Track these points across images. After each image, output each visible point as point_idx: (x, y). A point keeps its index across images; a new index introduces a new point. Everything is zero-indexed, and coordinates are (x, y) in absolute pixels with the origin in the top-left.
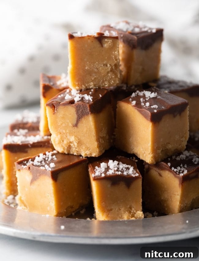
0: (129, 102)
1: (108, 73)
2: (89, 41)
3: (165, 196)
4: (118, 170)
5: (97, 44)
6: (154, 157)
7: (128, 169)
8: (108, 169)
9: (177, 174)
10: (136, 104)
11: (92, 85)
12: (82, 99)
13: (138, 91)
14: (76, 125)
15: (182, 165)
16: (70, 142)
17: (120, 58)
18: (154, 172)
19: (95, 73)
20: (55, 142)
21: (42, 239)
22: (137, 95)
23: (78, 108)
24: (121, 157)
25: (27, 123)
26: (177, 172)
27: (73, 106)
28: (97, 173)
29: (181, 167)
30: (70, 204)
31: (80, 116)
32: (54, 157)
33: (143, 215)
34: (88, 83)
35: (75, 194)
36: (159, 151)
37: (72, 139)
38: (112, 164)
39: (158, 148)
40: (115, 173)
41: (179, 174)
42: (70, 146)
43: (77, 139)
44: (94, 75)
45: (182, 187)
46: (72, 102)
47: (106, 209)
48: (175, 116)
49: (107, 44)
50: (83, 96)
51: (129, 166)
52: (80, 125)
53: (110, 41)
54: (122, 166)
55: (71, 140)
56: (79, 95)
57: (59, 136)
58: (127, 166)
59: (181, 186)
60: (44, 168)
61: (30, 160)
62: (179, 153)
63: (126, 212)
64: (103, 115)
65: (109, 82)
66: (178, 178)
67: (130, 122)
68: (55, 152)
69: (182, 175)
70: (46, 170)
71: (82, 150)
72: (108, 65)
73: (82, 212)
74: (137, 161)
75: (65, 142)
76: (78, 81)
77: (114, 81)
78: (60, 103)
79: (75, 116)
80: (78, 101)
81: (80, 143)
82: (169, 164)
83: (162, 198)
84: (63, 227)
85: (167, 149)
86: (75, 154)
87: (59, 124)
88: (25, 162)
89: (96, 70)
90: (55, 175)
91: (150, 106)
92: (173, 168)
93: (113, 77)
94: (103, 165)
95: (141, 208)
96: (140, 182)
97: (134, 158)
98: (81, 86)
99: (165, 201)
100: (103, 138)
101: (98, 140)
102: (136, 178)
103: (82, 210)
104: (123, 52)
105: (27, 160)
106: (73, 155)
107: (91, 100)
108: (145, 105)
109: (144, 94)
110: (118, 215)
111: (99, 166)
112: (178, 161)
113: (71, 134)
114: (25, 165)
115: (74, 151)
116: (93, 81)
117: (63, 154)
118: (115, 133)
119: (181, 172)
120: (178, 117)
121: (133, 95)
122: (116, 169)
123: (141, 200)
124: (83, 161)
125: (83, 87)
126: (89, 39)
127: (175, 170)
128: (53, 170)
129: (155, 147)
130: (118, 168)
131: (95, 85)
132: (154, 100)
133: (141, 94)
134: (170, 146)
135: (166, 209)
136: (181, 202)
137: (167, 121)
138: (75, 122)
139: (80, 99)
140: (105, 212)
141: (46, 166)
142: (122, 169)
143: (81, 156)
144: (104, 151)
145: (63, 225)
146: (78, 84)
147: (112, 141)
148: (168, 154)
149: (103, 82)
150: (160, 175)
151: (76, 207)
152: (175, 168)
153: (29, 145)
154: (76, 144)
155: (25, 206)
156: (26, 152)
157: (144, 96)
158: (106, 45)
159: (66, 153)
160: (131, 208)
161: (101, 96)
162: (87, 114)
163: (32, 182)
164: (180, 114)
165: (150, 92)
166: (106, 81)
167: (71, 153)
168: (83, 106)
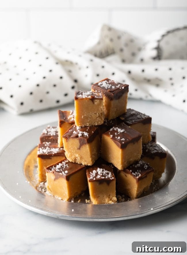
0: (109, 135)
1: (97, 118)
2: (86, 101)
3: (129, 187)
4: (102, 176)
5: (91, 102)
6: (123, 167)
7: (108, 174)
8: (97, 174)
9: (135, 176)
10: (113, 137)
11: (88, 124)
12: (83, 135)
13: (114, 127)
14: (79, 149)
15: (138, 171)
16: (76, 157)
17: (104, 105)
18: (123, 174)
19: (90, 118)
20: (67, 156)
21: (62, 218)
22: (113, 130)
23: (80, 140)
24: (104, 165)
26: (135, 175)
27: (77, 139)
28: (91, 178)
29: (137, 172)
30: (76, 191)
31: (82, 144)
32: (67, 165)
33: (117, 199)
34: (86, 123)
35: (79, 186)
36: (126, 163)
37: (77, 155)
38: (99, 170)
39: (125, 162)
40: (101, 178)
41: (136, 177)
42: (76, 159)
43: (80, 156)
44: (89, 119)
45: (138, 184)
46: (77, 136)
47: (96, 196)
48: (134, 143)
49: (97, 102)
50: (83, 132)
51: (109, 172)
52: (81, 148)
53: (98, 101)
54: (105, 172)
55: (76, 156)
56: (80, 132)
57: (70, 153)
58: (108, 172)
59: (137, 183)
60: (62, 174)
61: (53, 166)
62: (137, 162)
63: (107, 198)
64: (94, 143)
65: (98, 123)
66: (136, 179)
67: (109, 146)
68: (67, 161)
69: (138, 177)
70: (63, 175)
71: (82, 162)
72: (97, 114)
73: (83, 195)
74: (113, 167)
75: (73, 157)
76: (80, 122)
77: (100, 122)
78: (70, 136)
79: (79, 144)
80: (80, 136)
81: (81, 158)
82: (131, 171)
83: (127, 188)
84: (73, 210)
85: (130, 161)
86: (79, 163)
87: (70, 147)
88: (51, 168)
89: (90, 116)
90: (68, 178)
91: (121, 139)
92: (133, 173)
93: (100, 120)
94: (94, 171)
95: (115, 195)
96: (115, 182)
97: (112, 165)
98: (82, 125)
99: (129, 190)
100: (94, 154)
101: (91, 157)
102: (113, 180)
103: (82, 193)
104: (105, 101)
105: (52, 167)
106: (77, 163)
107: (88, 136)
108: (117, 138)
109: (117, 129)
110: (103, 199)
111: (92, 172)
112: (136, 168)
113: (76, 153)
114: (51, 170)
115: (78, 161)
116: (88, 122)
117: (72, 163)
118: (100, 151)
119: (137, 175)
120: (136, 144)
121: (111, 130)
122: (101, 174)
123: (115, 191)
124: (84, 168)
125: (83, 126)
126: (86, 100)
127: (134, 174)
128: (67, 175)
129: (123, 162)
130: (103, 174)
131: (90, 125)
132: (122, 135)
133: (115, 129)
134: (131, 159)
135: (129, 194)
136: (137, 191)
137: (130, 147)
138: (78, 147)
139: (82, 135)
140: (95, 198)
141: (63, 172)
142: (105, 174)
143: (82, 164)
144: (95, 162)
145: (73, 209)
146: (80, 124)
147: (99, 155)
148: (131, 163)
149: (94, 122)
150: (126, 176)
151: (79, 192)
152: (134, 173)
153: (52, 155)
154: (79, 159)
155: (51, 191)
156: (51, 159)
157: (117, 131)
158: (96, 103)
159: (74, 162)
160: (110, 195)
161: (93, 132)
162: (85, 144)
163: (55, 180)
164: (137, 142)
165: (120, 129)
166: (96, 122)
167: (77, 162)
168: (83, 140)
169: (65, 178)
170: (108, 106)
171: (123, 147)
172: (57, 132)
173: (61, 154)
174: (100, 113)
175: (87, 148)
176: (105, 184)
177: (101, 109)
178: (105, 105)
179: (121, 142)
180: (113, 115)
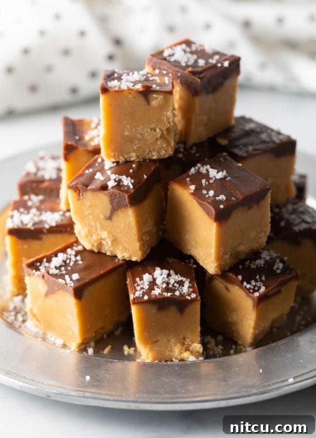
0: (185, 185)
1: (157, 140)
2: (130, 96)
3: (234, 317)
4: (167, 289)
5: (141, 100)
6: (220, 266)
7: (181, 283)
8: (153, 284)
9: (250, 292)
10: (196, 189)
11: (133, 157)
12: (119, 182)
13: (199, 165)
14: (110, 218)
15: (258, 277)
16: (101, 239)
18: (219, 284)
19: (139, 140)
20: (80, 235)
22: (198, 172)
23: (112, 197)
24: (172, 260)
25: (42, 181)
26: (250, 289)
27: (105, 194)
28: (138, 294)
29: (256, 281)
30: (100, 325)
31: (116, 207)
32: (79, 258)
33: (202, 349)
34: (128, 153)
35: (108, 311)
36: (227, 257)
37: (104, 235)
38: (160, 275)
39: (225, 253)
40: (162, 294)
41: (253, 293)
42: (101, 243)
43: (111, 236)
44: (137, 142)
45: (257, 311)
46: (104, 188)
47: (151, 340)
48: (250, 208)
49: (156, 100)
50: (121, 177)
51: (184, 279)
52: (115, 217)
53: (160, 97)
54: (175, 278)
55: (103, 237)
56: (113, 177)
57: (86, 229)
58: (181, 278)
59: (255, 309)
60: (63, 282)
61: (45, 260)
62: (255, 255)
63: (178, 344)
64: (148, 204)
65: (159, 152)
66: (253, 299)
67: (186, 214)
68: (80, 248)
69: (257, 294)
70: (66, 284)
71: (118, 251)
72: (158, 130)
73: (117, 333)
74: (195, 266)
75: (94, 237)
76: (114, 150)
77: (165, 151)
78: (87, 186)
79: (109, 207)
80: (113, 187)
81: (115, 241)
82: (240, 277)
83: (230, 320)
84: (88, 378)
85: (238, 252)
86: (108, 254)
87: (87, 214)
88: (38, 264)
89: (139, 136)
90: (78, 293)
91: (215, 196)
92: (245, 284)
93: (165, 145)
94: (147, 277)
95: (199, 339)
96: (198, 306)
97: (192, 261)
98: (118, 157)
99: (234, 324)
100: (149, 233)
101: (141, 239)
102: (193, 301)
103: (117, 329)
105: (40, 261)
106: (105, 254)
107: (131, 187)
108: (208, 193)
109: (207, 170)
110: (166, 347)
111: (142, 279)
112: (253, 269)
113: (103, 228)
114: (37, 269)
115: (108, 249)
116: (134, 151)
117: (92, 252)
118: (165, 223)
119: (256, 288)
120: (255, 208)
121: (193, 170)
122: (164, 285)
123: (199, 329)
124: (120, 266)
125: (122, 160)
126: (130, 93)
127: (248, 286)
128: (77, 285)
129: (221, 253)
130: (168, 284)
131: (138, 157)
132: (220, 186)
133: (203, 170)
134: (242, 248)
135: (235, 334)
136: (255, 328)
137: (239, 217)
138: (108, 214)
139: (116, 183)
140: (148, 344)
141: (67, 277)
142: (173, 285)
143: (116, 256)
144: (149, 251)
145: (88, 375)
146: (115, 155)
147: (161, 233)
148: (240, 257)
149: (150, 152)
150: (227, 289)
151: (109, 327)
152: (249, 283)
153: (44, 230)
154: (109, 243)
155: (38, 321)
156: (40, 239)
157: (207, 176)
158: (154, 103)
159: (96, 251)
160: (184, 339)
161: (145, 177)
162: (125, 207)
163: (47, 294)
164: (258, 204)
165: (216, 171)
166: (154, 150)
167: (104, 251)
168: (120, 196)
169: (72, 292)
170: (187, 110)
171: (221, 217)
172: (59, 170)
173: (66, 228)
174: (164, 129)
175: (128, 218)
176: (173, 311)
177: (168, 119)
178: (180, 108)
179: (215, 203)
180: (199, 133)
